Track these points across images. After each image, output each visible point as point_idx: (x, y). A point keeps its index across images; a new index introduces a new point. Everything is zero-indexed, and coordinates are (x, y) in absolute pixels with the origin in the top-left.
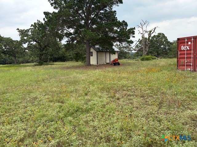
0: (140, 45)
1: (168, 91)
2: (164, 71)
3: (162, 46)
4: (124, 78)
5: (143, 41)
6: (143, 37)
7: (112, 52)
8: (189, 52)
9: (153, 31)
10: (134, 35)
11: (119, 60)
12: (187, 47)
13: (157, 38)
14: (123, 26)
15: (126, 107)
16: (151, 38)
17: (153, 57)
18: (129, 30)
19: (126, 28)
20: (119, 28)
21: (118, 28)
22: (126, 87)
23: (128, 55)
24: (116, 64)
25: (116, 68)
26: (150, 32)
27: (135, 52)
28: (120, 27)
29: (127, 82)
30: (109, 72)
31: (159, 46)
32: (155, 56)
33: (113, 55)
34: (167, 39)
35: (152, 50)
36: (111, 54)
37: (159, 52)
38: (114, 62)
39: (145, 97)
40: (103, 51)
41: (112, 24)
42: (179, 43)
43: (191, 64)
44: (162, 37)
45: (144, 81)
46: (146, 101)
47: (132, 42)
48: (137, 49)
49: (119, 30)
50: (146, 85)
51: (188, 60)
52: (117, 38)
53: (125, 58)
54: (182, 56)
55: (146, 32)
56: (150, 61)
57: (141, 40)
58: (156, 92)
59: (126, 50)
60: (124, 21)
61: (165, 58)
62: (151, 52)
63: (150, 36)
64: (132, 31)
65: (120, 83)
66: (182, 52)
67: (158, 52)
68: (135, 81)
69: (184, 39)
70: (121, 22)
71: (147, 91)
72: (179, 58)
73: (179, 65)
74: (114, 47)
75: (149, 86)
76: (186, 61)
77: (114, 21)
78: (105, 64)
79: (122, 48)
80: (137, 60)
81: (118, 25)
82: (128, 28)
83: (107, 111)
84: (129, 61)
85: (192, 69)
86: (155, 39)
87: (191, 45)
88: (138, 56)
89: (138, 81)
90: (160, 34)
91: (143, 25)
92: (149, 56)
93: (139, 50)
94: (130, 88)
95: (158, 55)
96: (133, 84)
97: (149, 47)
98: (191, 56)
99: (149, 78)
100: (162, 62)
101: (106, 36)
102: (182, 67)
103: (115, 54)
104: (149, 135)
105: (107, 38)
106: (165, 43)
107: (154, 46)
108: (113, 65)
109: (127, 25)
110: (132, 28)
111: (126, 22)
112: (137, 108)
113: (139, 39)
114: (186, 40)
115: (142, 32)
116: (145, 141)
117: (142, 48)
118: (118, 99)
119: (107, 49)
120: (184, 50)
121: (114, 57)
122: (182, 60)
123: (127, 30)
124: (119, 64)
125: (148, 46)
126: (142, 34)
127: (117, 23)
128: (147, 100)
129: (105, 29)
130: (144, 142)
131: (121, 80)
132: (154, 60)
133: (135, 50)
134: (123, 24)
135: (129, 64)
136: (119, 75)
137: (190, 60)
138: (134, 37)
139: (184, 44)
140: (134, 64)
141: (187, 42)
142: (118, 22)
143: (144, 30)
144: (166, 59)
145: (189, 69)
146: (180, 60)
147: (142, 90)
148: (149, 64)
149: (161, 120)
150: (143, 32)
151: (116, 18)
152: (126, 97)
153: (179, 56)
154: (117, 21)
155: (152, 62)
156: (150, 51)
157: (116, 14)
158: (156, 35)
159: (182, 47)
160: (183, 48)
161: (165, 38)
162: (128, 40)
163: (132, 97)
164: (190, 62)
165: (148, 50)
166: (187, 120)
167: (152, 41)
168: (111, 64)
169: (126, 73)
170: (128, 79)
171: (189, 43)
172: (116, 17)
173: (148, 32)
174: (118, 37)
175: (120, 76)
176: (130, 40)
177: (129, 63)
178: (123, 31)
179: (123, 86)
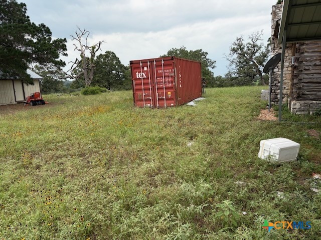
0: (80, 70)
1: (121, 141)
2: (117, 110)
3: (114, 72)
4: (51, 127)
5: (84, 63)
6: (82, 56)
7: (26, 81)
8: (146, 81)
9: (97, 48)
10: (65, 52)
11: (43, 96)
12: (143, 73)
13: (105, 59)
14: (42, 34)
15: (51, 179)
16: (95, 58)
17: (101, 88)
18: (55, 42)
19: (50, 39)
20: (35, 37)
21: (33, 37)
22: (53, 143)
23: (60, 85)
24: (37, 103)
25: (37, 110)
26: (94, 48)
27: (72, 80)
28: (36, 34)
29: (55, 135)
30: (21, 118)
31: (109, 71)
32: (105, 86)
33: (30, 86)
34: (119, 62)
35: (99, 77)
36: (25, 85)
37: (111, 81)
38: (33, 99)
39: (87, 154)
40: (5, 79)
41: (19, 27)
42: (133, 69)
43: (151, 98)
44: (112, 57)
45: (86, 129)
46: (88, 162)
47: (64, 64)
48: (75, 76)
49: (35, 41)
50: (88, 135)
51: (146, 92)
52: (32, 54)
53: (57, 91)
54: (138, 87)
55: (87, 47)
56: (98, 95)
57: (80, 60)
58: (103, 144)
59: (56, 78)
60: (43, 26)
61: (119, 90)
62: (98, 81)
63: (93, 54)
64: (61, 44)
65: (42, 137)
66: (138, 82)
67: (108, 81)
68: (69, 130)
69: (138, 62)
70: (37, 25)
71: (90, 144)
72: (135, 90)
73: (136, 100)
74: (29, 72)
75: (94, 136)
76: (144, 94)
77: (23, 23)
78: (15, 103)
79: (47, 73)
80: (77, 95)
81: (32, 30)
82: (54, 38)
83: (12, 196)
84: (64, 97)
85: (152, 105)
86: (102, 60)
87: (147, 71)
88: (78, 87)
89: (76, 131)
90: (108, 52)
91: (80, 35)
92: (96, 88)
93: (79, 78)
94: (60, 144)
95: (109, 85)
96: (67, 136)
97: (94, 74)
98: (148, 86)
99: (93, 123)
100: (116, 96)
101: (9, 51)
102: (140, 103)
103: (32, 84)
104: (89, 218)
105: (13, 53)
106: (117, 67)
107: (102, 72)
108: (31, 104)
109: (51, 33)
110: (61, 39)
111: (48, 28)
112: (73, 176)
113: (77, 60)
114: (141, 64)
115: (79, 48)
116: (82, 229)
117: (83, 74)
118: (38, 167)
119: (14, 74)
120: (139, 78)
121: (32, 90)
122: (139, 93)
123: (51, 42)
124: (42, 102)
125: (92, 71)
126: (80, 50)
127: (29, 28)
128: (90, 159)
129: (5, 36)
130: (80, 231)
131: (45, 131)
132: (103, 94)
133: (72, 78)
134: (41, 30)
135: (63, 102)
136: (40, 123)
137: (148, 92)
138: (66, 55)
139: (139, 70)
140: (71, 100)
141: (143, 68)
142: (32, 26)
143: (82, 44)
144: (121, 92)
145: (149, 105)
146: (137, 92)
147: (81, 144)
148: (95, 100)
149: (109, 187)
150: (82, 48)
151: (28, 17)
152: (52, 161)
153: (135, 88)
154: (29, 24)
155: (100, 97)
156: (97, 78)
157: (26, 9)
158: (103, 54)
159: (137, 73)
160: (138, 75)
161: (117, 59)
162: (56, 60)
163: (64, 159)
164: (149, 96)
165: (92, 77)
166: (143, 178)
167: (97, 63)
168: (26, 103)
169: (55, 119)
170: (57, 128)
171: (145, 69)
172: (26, 15)
173: (90, 48)
174: (34, 52)
175: (42, 125)
176: (58, 60)
177: (63, 99)
178: (45, 43)
179: (48, 143)
